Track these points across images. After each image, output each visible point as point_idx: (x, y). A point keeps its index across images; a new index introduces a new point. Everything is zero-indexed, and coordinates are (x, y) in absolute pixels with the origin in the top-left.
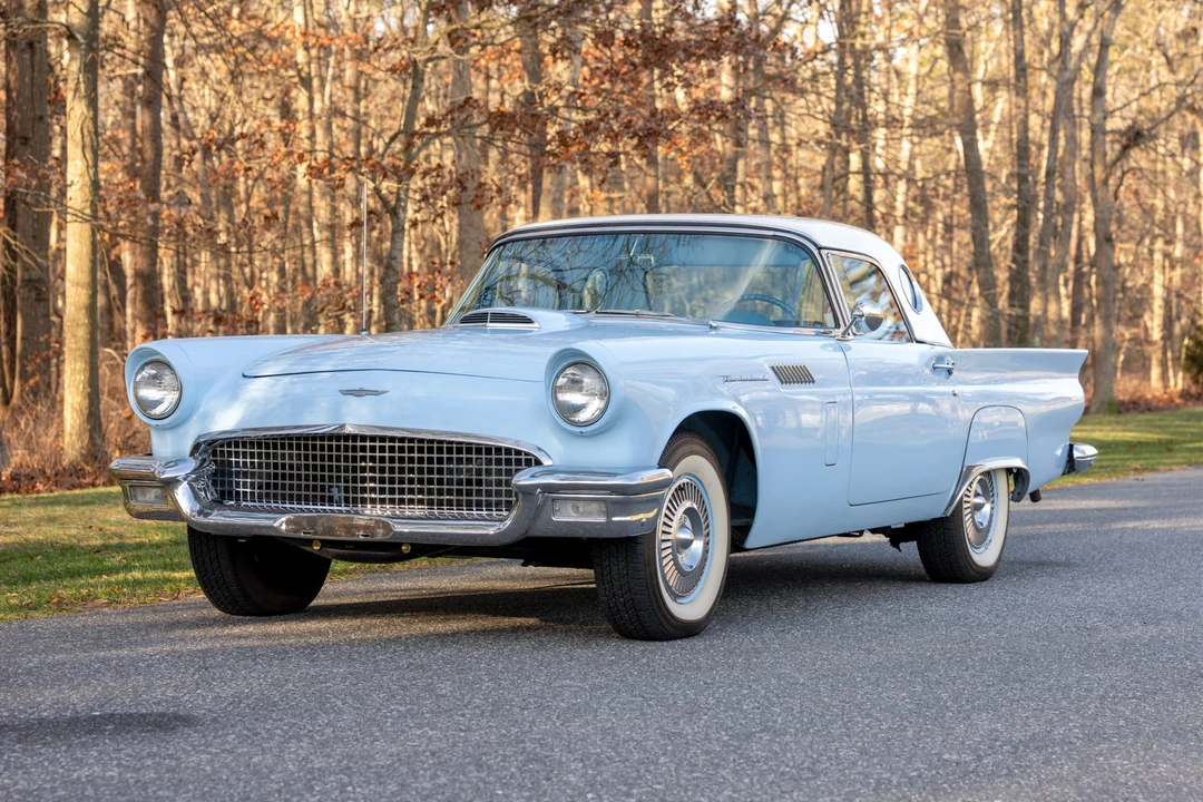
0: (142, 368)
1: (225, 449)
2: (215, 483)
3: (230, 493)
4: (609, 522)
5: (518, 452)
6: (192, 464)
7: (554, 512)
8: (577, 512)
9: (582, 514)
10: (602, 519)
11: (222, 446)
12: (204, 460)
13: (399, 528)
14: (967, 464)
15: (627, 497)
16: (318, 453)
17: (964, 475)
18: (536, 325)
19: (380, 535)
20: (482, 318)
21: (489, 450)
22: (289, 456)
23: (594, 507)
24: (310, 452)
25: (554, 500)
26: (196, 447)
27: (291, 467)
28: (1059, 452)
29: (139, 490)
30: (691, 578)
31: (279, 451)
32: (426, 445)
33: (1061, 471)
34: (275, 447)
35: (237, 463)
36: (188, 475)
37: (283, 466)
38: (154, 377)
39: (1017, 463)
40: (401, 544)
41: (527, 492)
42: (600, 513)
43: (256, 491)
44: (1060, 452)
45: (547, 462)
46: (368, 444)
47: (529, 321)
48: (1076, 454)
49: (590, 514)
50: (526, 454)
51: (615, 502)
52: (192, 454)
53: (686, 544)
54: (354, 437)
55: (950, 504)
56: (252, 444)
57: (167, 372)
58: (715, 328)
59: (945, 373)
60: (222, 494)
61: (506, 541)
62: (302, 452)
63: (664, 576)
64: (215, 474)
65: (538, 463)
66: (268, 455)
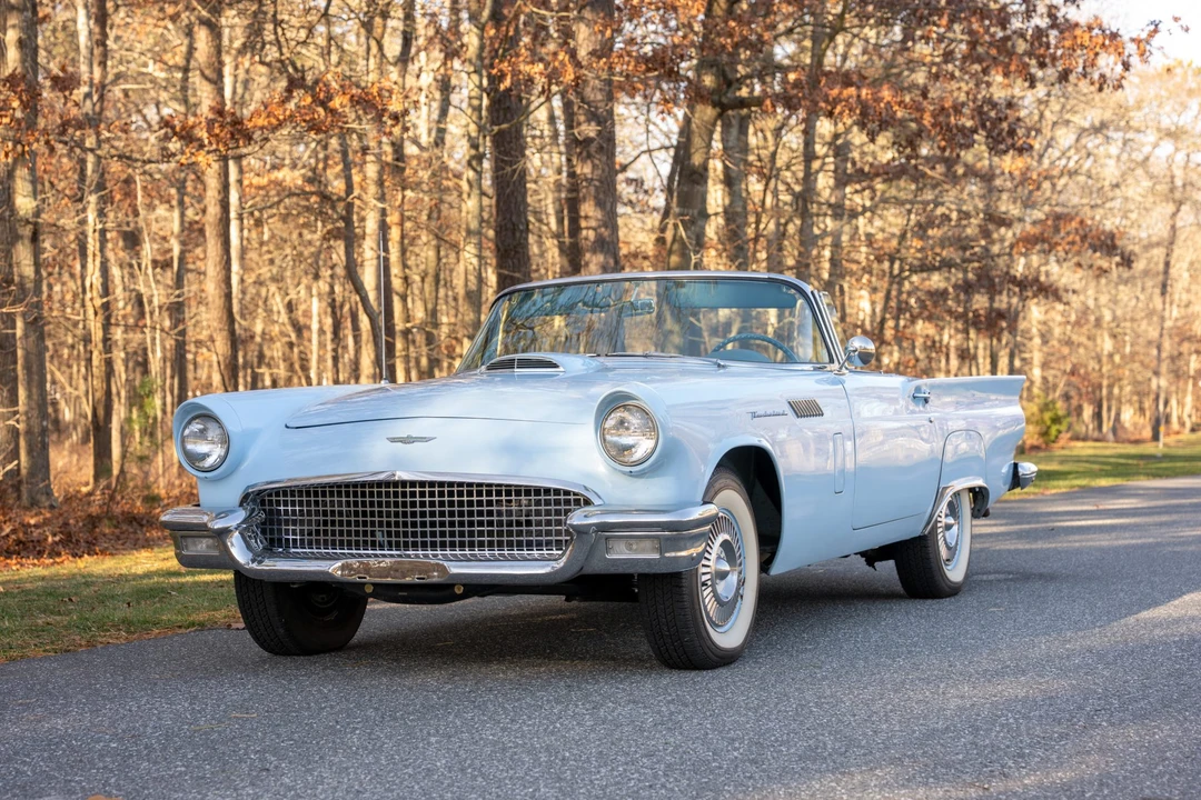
0: (189, 423)
1: (274, 498)
2: (264, 532)
3: (280, 540)
4: (663, 557)
5: (567, 493)
6: (242, 515)
7: (608, 550)
8: (630, 549)
9: (636, 551)
10: (657, 556)
11: (270, 495)
12: (253, 510)
13: (454, 570)
14: (942, 486)
15: (677, 533)
16: (368, 499)
17: (939, 495)
18: (561, 369)
19: (435, 578)
20: (509, 364)
21: (537, 491)
22: (339, 504)
23: (647, 544)
24: (360, 499)
25: (607, 538)
26: (245, 499)
27: (341, 514)
28: (1004, 470)
29: (189, 540)
30: (728, 607)
31: (328, 499)
32: (475, 489)
33: (1007, 487)
34: (324, 495)
35: (286, 512)
36: (239, 526)
37: (333, 512)
38: (202, 431)
39: (979, 482)
40: (454, 585)
41: (581, 531)
42: (654, 550)
43: (306, 537)
44: (1006, 469)
45: (596, 501)
46: (418, 489)
47: (555, 366)
48: (1021, 471)
49: (643, 551)
50: (575, 494)
51: (668, 539)
52: (241, 505)
53: (722, 575)
54: (404, 483)
55: (928, 523)
56: (300, 493)
57: (215, 425)
58: (724, 367)
59: (923, 401)
60: (272, 541)
61: (559, 579)
62: (352, 499)
63: (705, 607)
64: (264, 523)
65: (588, 502)
66: (317, 503)
